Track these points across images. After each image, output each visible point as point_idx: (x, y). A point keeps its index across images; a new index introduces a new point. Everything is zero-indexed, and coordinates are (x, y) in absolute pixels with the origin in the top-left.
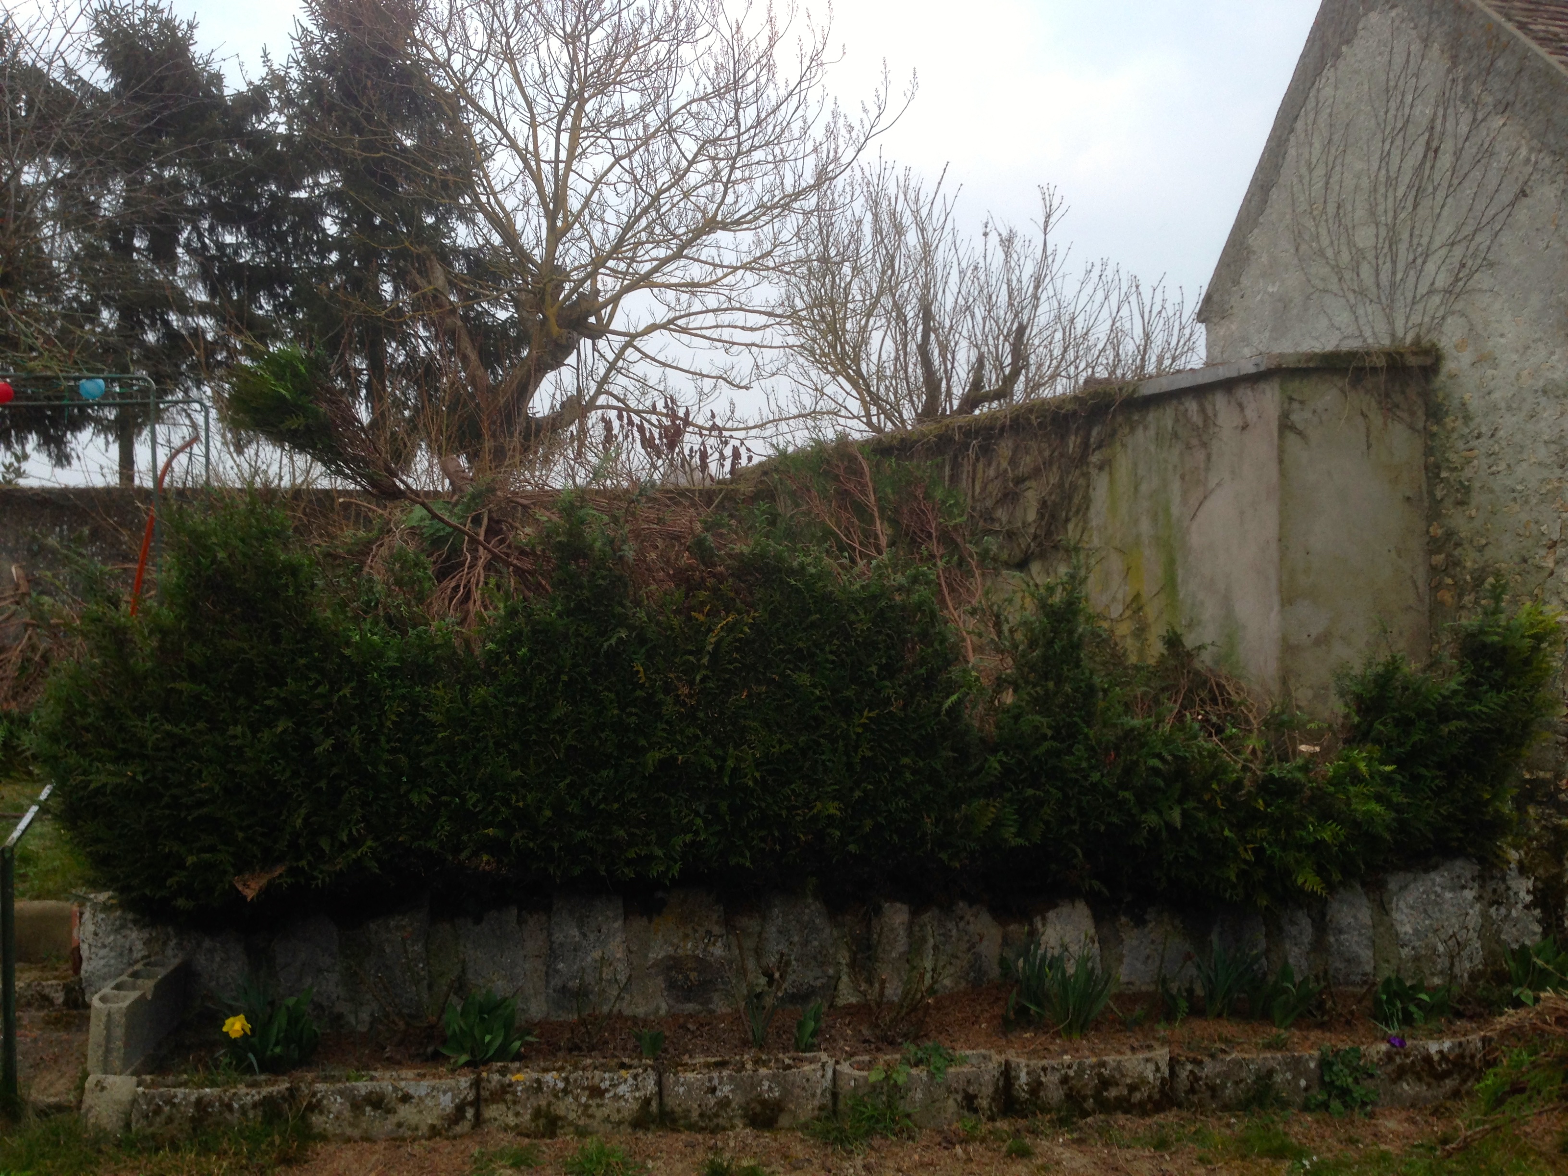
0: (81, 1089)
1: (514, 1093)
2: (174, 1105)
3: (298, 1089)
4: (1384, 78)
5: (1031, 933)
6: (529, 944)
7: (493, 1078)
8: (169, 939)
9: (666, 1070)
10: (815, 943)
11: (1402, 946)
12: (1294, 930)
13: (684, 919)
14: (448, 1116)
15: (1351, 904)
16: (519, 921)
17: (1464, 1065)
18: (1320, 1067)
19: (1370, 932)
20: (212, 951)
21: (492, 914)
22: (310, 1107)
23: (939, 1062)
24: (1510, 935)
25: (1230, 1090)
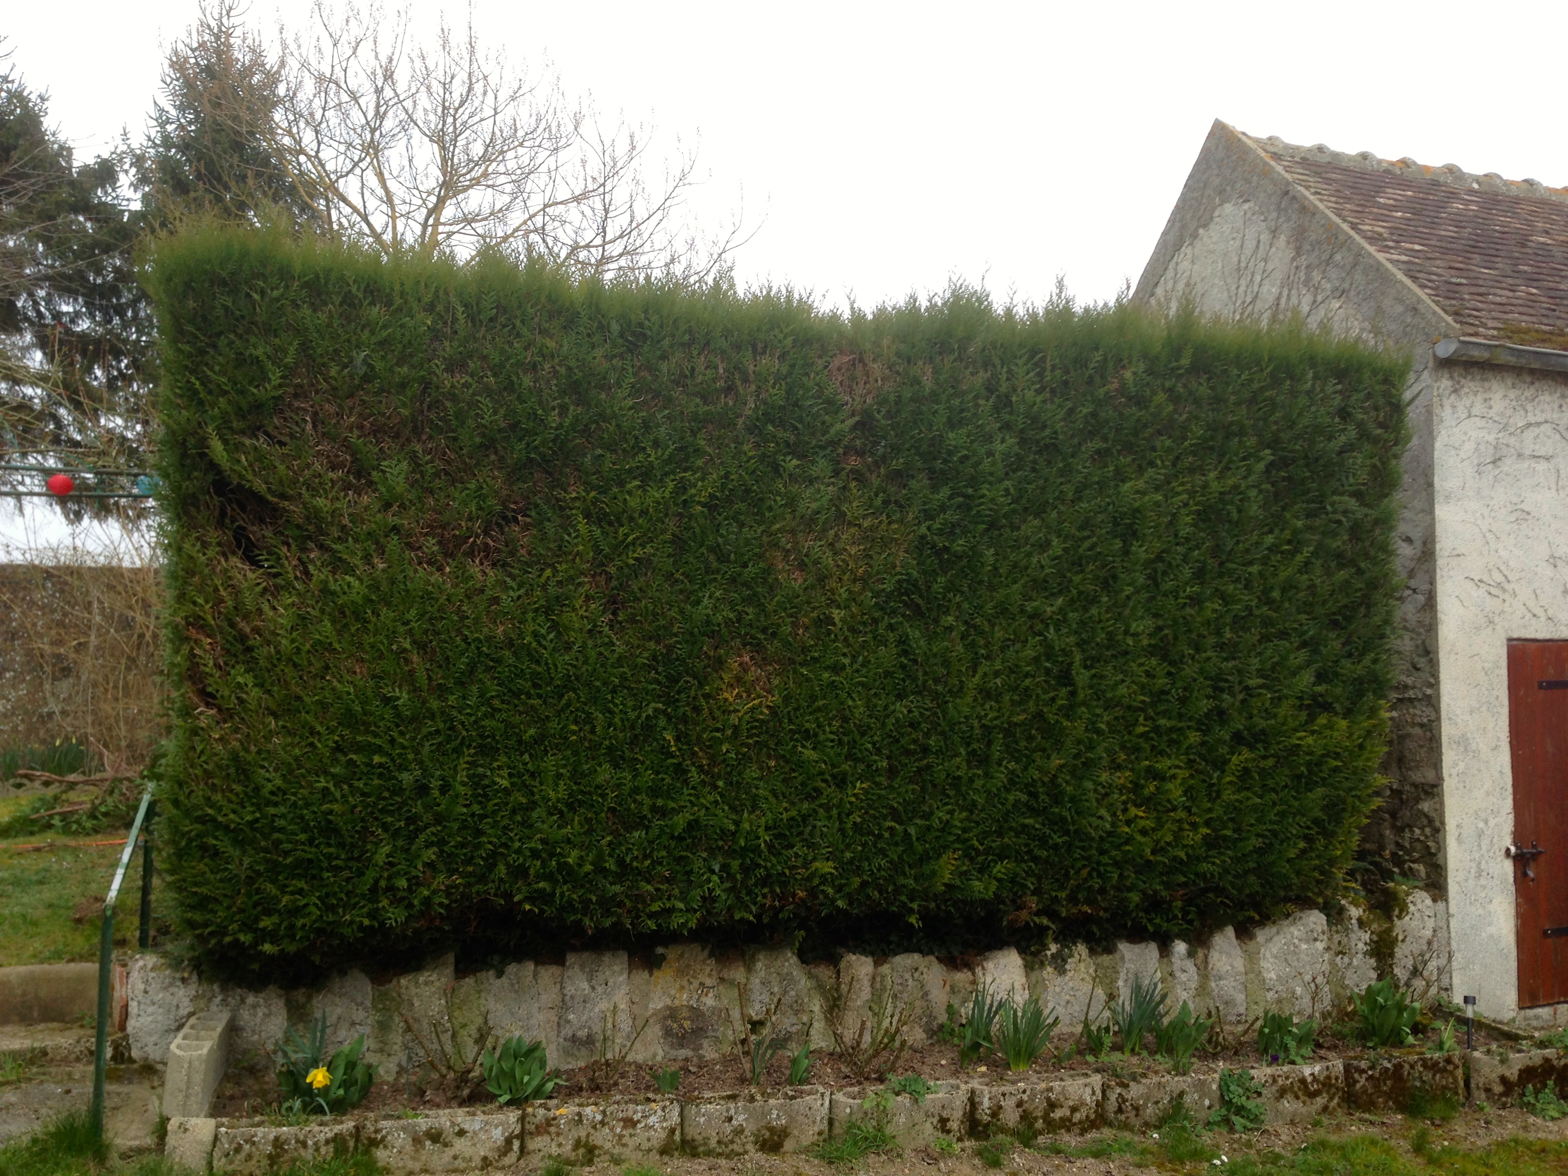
0: (162, 1132)
1: (558, 1126)
2: (254, 1143)
3: (363, 1126)
4: (1237, 259)
5: (974, 982)
6: (544, 997)
7: (538, 1112)
8: (214, 996)
9: (687, 1103)
10: (793, 993)
11: (1269, 990)
12: (1183, 977)
13: (681, 973)
14: (498, 1148)
15: (1229, 955)
16: (535, 975)
17: (1331, 1086)
18: (1220, 1087)
19: (1242, 979)
20: (254, 1006)
21: (512, 969)
22: (374, 1143)
23: (920, 1089)
24: (1351, 981)
25: (1150, 1109)
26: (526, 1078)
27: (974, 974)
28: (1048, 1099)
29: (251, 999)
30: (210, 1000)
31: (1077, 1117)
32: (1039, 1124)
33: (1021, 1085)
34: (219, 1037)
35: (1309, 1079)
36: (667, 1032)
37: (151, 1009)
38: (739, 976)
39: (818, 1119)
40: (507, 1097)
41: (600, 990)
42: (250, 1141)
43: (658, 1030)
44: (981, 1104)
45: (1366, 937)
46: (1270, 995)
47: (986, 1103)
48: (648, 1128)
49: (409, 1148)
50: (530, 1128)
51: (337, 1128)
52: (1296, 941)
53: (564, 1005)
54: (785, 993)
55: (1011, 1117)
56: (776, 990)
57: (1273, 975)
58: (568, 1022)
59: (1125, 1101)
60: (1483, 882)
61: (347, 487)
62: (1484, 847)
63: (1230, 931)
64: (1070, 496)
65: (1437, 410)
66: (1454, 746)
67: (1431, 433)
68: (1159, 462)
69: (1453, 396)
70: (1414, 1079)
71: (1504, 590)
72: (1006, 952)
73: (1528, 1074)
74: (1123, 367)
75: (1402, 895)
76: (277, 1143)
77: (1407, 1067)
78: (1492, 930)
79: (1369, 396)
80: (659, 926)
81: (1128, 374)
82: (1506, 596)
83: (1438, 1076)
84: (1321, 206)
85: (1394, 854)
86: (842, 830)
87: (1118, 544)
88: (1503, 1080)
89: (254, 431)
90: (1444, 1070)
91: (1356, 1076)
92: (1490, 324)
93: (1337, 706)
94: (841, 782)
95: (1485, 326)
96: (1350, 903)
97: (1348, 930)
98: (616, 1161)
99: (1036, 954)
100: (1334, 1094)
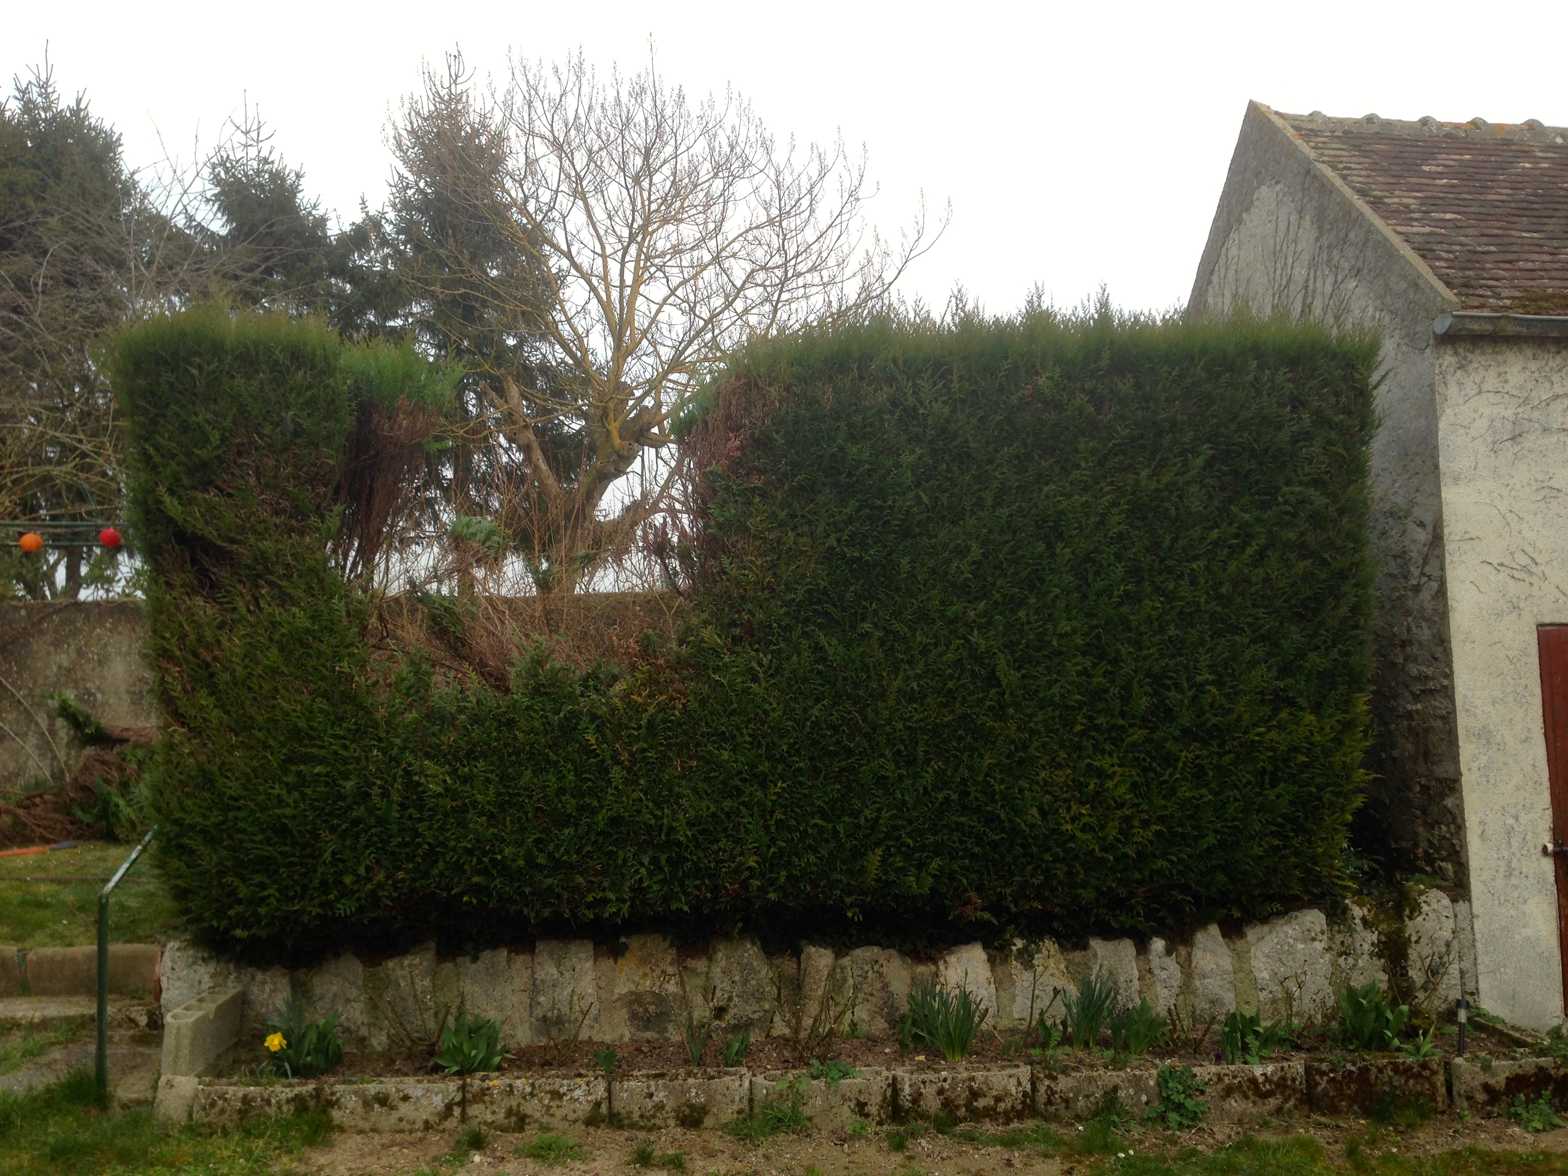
0: (155, 1088)
1: (491, 1096)
2: (225, 1100)
3: (322, 1089)
4: (1272, 243)
5: (937, 975)
6: (517, 980)
7: (475, 1083)
8: (230, 973)
9: (614, 1079)
10: (753, 982)
11: (1262, 989)
12: (1163, 975)
13: (644, 961)
14: (439, 1114)
15: (1213, 953)
16: (509, 961)
17: (1286, 1087)
18: (1158, 1084)
19: (1232, 977)
20: (264, 983)
21: (487, 955)
22: (331, 1104)
23: (835, 1074)
24: (1358, 982)
25: (1081, 1103)
26: (473, 1053)
27: (935, 967)
28: (971, 1088)
29: (259, 977)
30: (227, 977)
31: (1002, 1107)
32: (962, 1112)
33: (944, 1073)
34: (219, 1009)
35: (1261, 1080)
36: (634, 1016)
37: (178, 984)
38: (700, 965)
39: (737, 1098)
40: (455, 1068)
41: (567, 975)
42: (222, 1097)
43: (624, 1014)
44: (902, 1090)
45: (1375, 938)
46: (1263, 995)
47: (907, 1090)
48: (574, 1100)
49: (360, 1110)
50: (469, 1096)
51: (297, 1090)
52: (1291, 941)
53: (534, 989)
54: (745, 982)
55: (932, 1103)
56: (737, 978)
58: (539, 1004)
59: (1054, 1093)
60: (1514, 881)
61: (290, 531)
62: (1515, 845)
63: (1214, 930)
64: (990, 501)
65: (1440, 388)
66: (1474, 739)
67: (1435, 410)
68: (1083, 464)
69: (1459, 373)
70: (1383, 1084)
71: (1531, 573)
72: (969, 947)
73: (1516, 1083)
74: (1037, 373)
75: (1415, 894)
76: (246, 1100)
77: (1374, 1070)
78: (1528, 932)
79: (1325, 383)
80: (595, 915)
81: (1042, 380)
82: (1534, 580)
83: (1411, 1082)
84: (1338, 181)
85: (1426, 852)
86: (767, 827)
87: (1041, 547)
88: (1486, 1087)
89: (205, 485)
90: (1419, 1075)
91: (1317, 1078)
92: (1506, 293)
93: (1300, 700)
94: (763, 782)
95: (1498, 296)
96: (1354, 903)
97: (1351, 931)
98: (545, 1128)
99: (1001, 949)
100: (1290, 1096)
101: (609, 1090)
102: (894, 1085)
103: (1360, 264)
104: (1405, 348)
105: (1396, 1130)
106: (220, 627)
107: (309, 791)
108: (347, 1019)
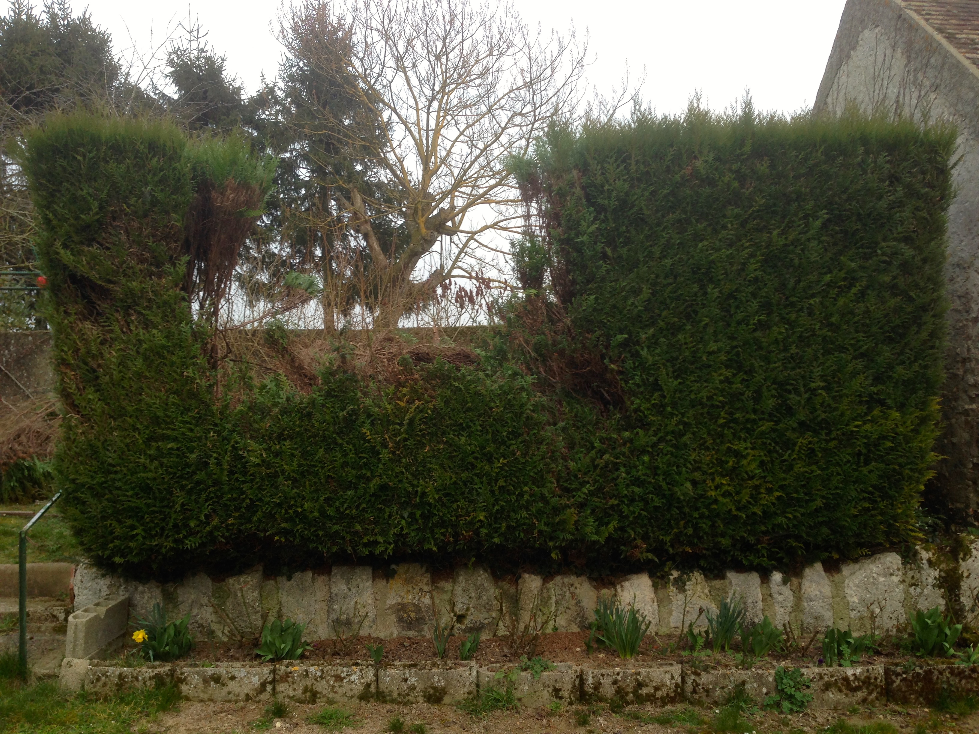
0: (60, 666)
1: (293, 678)
2: (107, 676)
3: (175, 670)
4: (872, 70)
5: (615, 595)
6: (318, 594)
7: (282, 668)
8: (120, 585)
9: (380, 667)
10: (485, 598)
11: (852, 610)
12: (780, 598)
13: (407, 581)
14: (256, 689)
15: (818, 583)
16: (313, 579)
17: (870, 684)
18: (775, 680)
19: (830, 601)
20: (143, 592)
22: (181, 681)
23: (537, 667)
24: (923, 605)
25: (718, 692)
26: (283, 646)
27: (616, 590)
28: (637, 680)
29: (141, 588)
30: (118, 588)
31: (659, 694)
32: (630, 697)
33: (618, 669)
34: (107, 611)
35: (852, 678)
36: (400, 620)
37: (85, 592)
38: (447, 586)
39: (468, 683)
40: (270, 657)
41: (354, 590)
42: (105, 674)
43: (393, 618)
44: (587, 680)
45: (937, 573)
46: (853, 614)
47: (590, 680)
48: (351, 682)
49: (201, 685)
50: (278, 677)
51: (157, 671)
52: (875, 575)
53: (331, 599)
54: (479, 598)
55: (608, 690)
56: (473, 595)
57: (855, 599)
58: (334, 610)
59: (698, 685)
61: (151, 274)
63: (818, 566)
68: (729, 226)
70: (942, 683)
72: (639, 576)
74: (695, 158)
75: (967, 543)
76: (121, 677)
77: (936, 672)
79: (915, 164)
81: (699, 164)
83: (964, 681)
84: (922, 23)
87: (695, 288)
89: (90, 241)
90: (969, 677)
91: (893, 677)
93: (889, 402)
96: (923, 548)
97: (920, 569)
98: (330, 702)
99: (662, 577)
100: (873, 690)
101: (376, 675)
102: (581, 677)
103: (938, 81)
104: (971, 142)
105: (952, 717)
106: (102, 343)
107: (165, 461)
108: (202, 618)
